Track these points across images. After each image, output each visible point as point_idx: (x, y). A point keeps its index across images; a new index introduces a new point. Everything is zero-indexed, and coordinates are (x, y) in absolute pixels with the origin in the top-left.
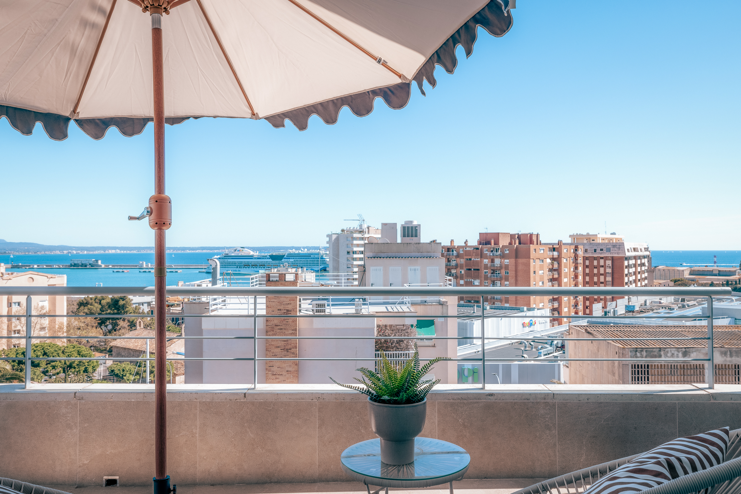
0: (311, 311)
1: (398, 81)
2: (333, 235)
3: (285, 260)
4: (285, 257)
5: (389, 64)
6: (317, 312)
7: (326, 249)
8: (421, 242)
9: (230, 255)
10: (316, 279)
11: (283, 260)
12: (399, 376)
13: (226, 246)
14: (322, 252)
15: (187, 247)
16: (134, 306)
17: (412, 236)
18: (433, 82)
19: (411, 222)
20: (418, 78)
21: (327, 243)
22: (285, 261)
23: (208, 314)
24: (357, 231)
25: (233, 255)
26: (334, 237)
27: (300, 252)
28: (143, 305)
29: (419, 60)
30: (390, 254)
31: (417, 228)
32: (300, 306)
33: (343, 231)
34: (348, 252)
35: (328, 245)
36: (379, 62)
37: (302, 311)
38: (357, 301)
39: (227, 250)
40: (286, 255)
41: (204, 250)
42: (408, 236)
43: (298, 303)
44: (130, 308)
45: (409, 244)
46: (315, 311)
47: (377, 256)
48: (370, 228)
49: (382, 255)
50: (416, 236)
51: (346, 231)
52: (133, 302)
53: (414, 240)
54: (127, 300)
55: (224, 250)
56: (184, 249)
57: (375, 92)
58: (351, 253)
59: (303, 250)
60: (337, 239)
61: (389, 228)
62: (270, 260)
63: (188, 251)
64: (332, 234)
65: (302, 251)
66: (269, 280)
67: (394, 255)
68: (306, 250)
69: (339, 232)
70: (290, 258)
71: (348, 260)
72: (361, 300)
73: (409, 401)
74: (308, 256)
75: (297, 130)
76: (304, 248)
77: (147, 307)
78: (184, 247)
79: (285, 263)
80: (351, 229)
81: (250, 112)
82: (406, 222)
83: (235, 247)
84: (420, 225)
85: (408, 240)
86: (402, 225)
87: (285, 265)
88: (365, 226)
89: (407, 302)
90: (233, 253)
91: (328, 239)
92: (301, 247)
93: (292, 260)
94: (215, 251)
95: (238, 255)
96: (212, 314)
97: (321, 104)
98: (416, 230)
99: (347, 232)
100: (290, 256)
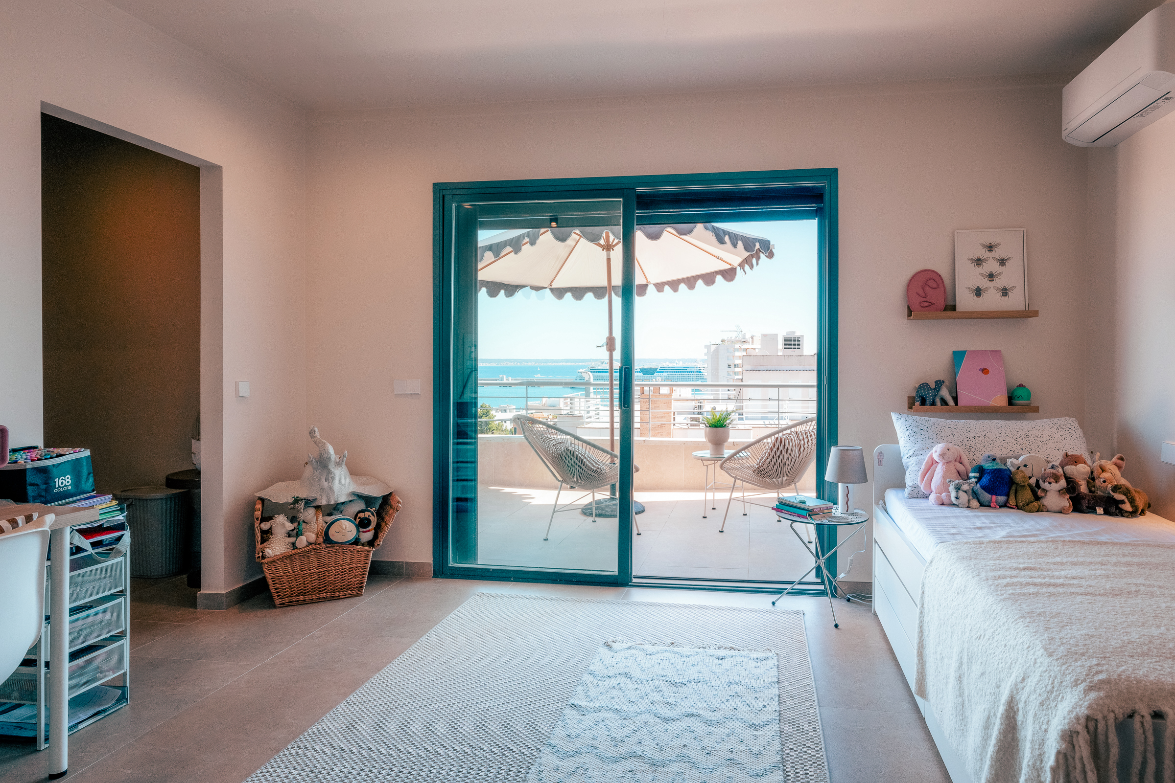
0: (686, 424)
1: (729, 267)
2: (712, 346)
3: (658, 373)
4: (658, 370)
5: (724, 259)
6: (691, 426)
7: (704, 361)
8: (804, 354)
9: (596, 368)
10: (692, 394)
11: (655, 374)
12: (718, 417)
13: (593, 358)
14: (700, 365)
15: (550, 360)
16: (497, 422)
17: (794, 348)
18: (752, 267)
19: (794, 332)
20: (741, 265)
21: (705, 354)
22: (658, 375)
23: (583, 427)
24: (739, 341)
25: (600, 368)
26: (713, 348)
27: (675, 365)
28: (505, 422)
29: (740, 260)
30: (769, 368)
31: (799, 339)
32: (674, 420)
33: (723, 341)
34: (729, 366)
35: (706, 358)
36: (718, 258)
37: (676, 425)
38: (733, 415)
39: (593, 363)
40: (659, 368)
41: (568, 362)
42: (790, 348)
43: (672, 416)
44: (493, 424)
45: (790, 357)
46: (689, 425)
47: (756, 370)
48: (754, 337)
49: (761, 368)
50: (799, 348)
51: (726, 342)
52: (496, 418)
53: (797, 351)
54: (490, 416)
55: (590, 363)
56: (547, 361)
57: (717, 273)
58: (733, 366)
59: (678, 362)
60: (717, 351)
61: (769, 339)
62: (641, 374)
63: (551, 364)
64: (710, 345)
65: (677, 364)
66: (643, 393)
67: (773, 368)
68: (681, 363)
69: (719, 342)
70: (663, 372)
71: (729, 374)
72: (737, 414)
73: (722, 426)
74: (684, 370)
75: (672, 292)
76: (679, 360)
77: (509, 424)
78: (546, 359)
79: (658, 378)
80: (733, 338)
81: (646, 280)
82: (788, 333)
83: (602, 360)
84: (803, 336)
85: (789, 351)
86: (783, 336)
87: (657, 380)
88: (748, 337)
89: (786, 418)
90: (599, 366)
91: (706, 351)
92: (676, 360)
93: (666, 374)
94: (581, 364)
95: (606, 368)
96: (587, 426)
97: (687, 278)
98: (799, 341)
99: (728, 343)
100: (663, 370)
